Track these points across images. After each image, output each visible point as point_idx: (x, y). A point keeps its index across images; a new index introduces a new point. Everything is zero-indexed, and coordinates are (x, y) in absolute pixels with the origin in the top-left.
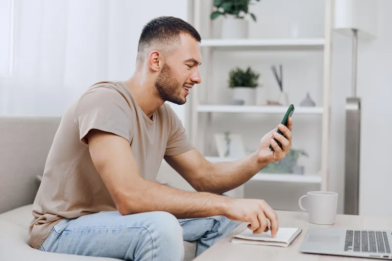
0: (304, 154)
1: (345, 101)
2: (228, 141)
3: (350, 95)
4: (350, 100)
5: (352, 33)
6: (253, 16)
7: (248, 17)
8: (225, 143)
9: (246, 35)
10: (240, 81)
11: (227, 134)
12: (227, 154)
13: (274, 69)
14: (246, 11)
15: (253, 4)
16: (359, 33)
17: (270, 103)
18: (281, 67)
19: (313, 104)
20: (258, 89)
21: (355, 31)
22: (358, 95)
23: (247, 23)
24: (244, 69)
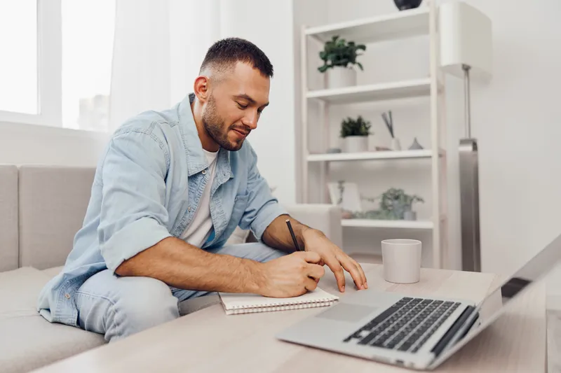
0: (419, 200)
1: (458, 142)
2: (342, 190)
3: (464, 136)
4: (463, 142)
5: (463, 72)
6: (360, 65)
7: (356, 67)
8: (339, 190)
9: (354, 83)
10: (349, 130)
11: (341, 182)
12: (341, 201)
13: (384, 116)
14: (354, 62)
15: (360, 54)
16: (471, 71)
17: (378, 149)
18: (390, 113)
19: (421, 148)
20: (370, 137)
21: (466, 69)
22: (473, 136)
23: (355, 73)
24: (355, 118)
